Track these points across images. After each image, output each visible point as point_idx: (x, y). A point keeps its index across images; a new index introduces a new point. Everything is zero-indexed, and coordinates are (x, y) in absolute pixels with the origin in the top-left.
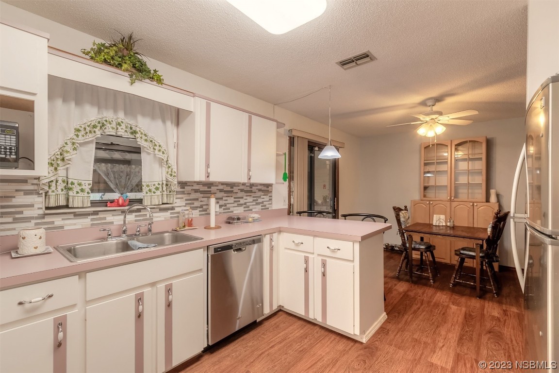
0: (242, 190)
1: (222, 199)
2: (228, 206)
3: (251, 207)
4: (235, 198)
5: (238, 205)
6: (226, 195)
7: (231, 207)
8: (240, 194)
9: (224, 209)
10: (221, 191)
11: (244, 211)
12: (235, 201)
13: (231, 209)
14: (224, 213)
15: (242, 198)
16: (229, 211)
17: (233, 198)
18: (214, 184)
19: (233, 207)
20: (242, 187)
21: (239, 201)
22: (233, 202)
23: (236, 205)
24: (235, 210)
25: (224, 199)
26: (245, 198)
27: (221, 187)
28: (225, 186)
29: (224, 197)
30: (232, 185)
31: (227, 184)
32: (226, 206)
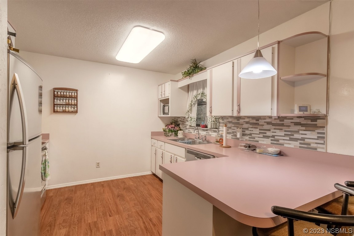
0: (268, 123)
1: (247, 129)
2: (253, 135)
3: (281, 142)
4: (260, 130)
5: (263, 136)
6: (251, 126)
7: (257, 137)
8: (266, 127)
9: (249, 138)
10: (247, 123)
11: (272, 143)
12: (260, 133)
13: (257, 139)
14: (249, 140)
15: (269, 130)
16: (254, 140)
17: (258, 130)
18: (242, 118)
19: (259, 137)
20: (268, 120)
21: (266, 133)
22: (258, 133)
23: (261, 136)
24: (261, 141)
25: (250, 129)
26: (272, 130)
27: (247, 120)
28: (251, 119)
29: (250, 128)
30: (258, 118)
31: (253, 118)
32: (251, 135)
